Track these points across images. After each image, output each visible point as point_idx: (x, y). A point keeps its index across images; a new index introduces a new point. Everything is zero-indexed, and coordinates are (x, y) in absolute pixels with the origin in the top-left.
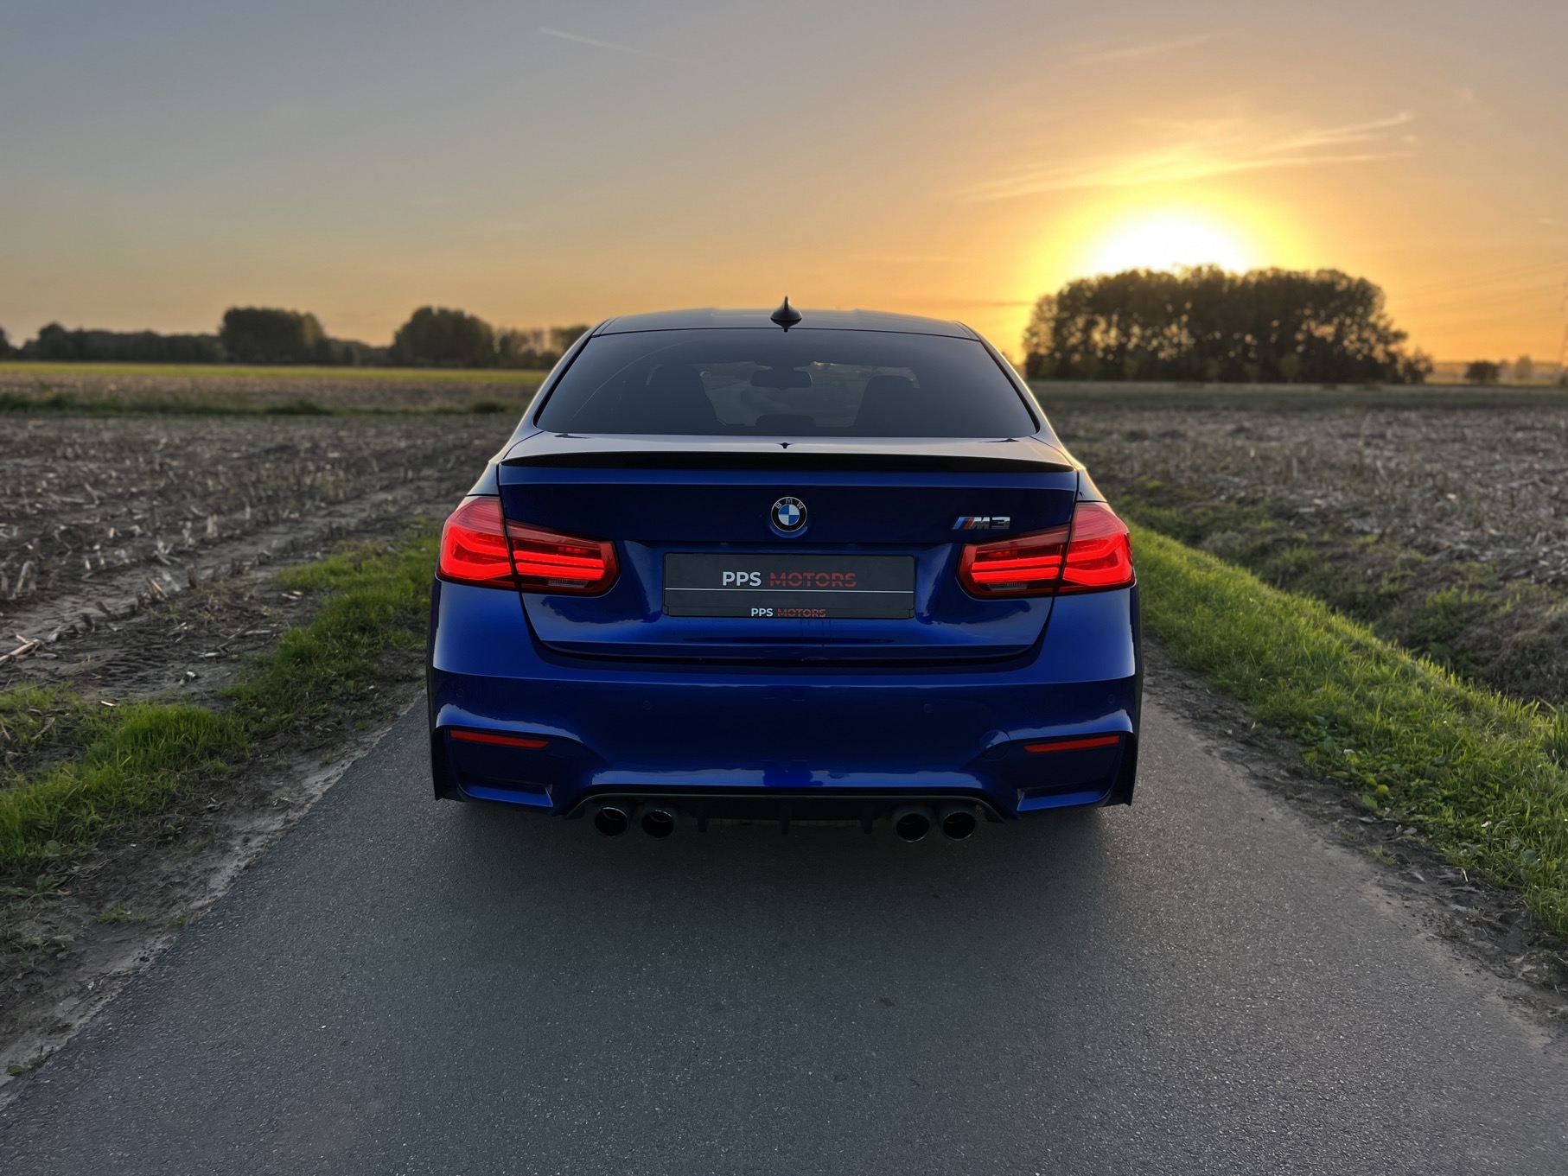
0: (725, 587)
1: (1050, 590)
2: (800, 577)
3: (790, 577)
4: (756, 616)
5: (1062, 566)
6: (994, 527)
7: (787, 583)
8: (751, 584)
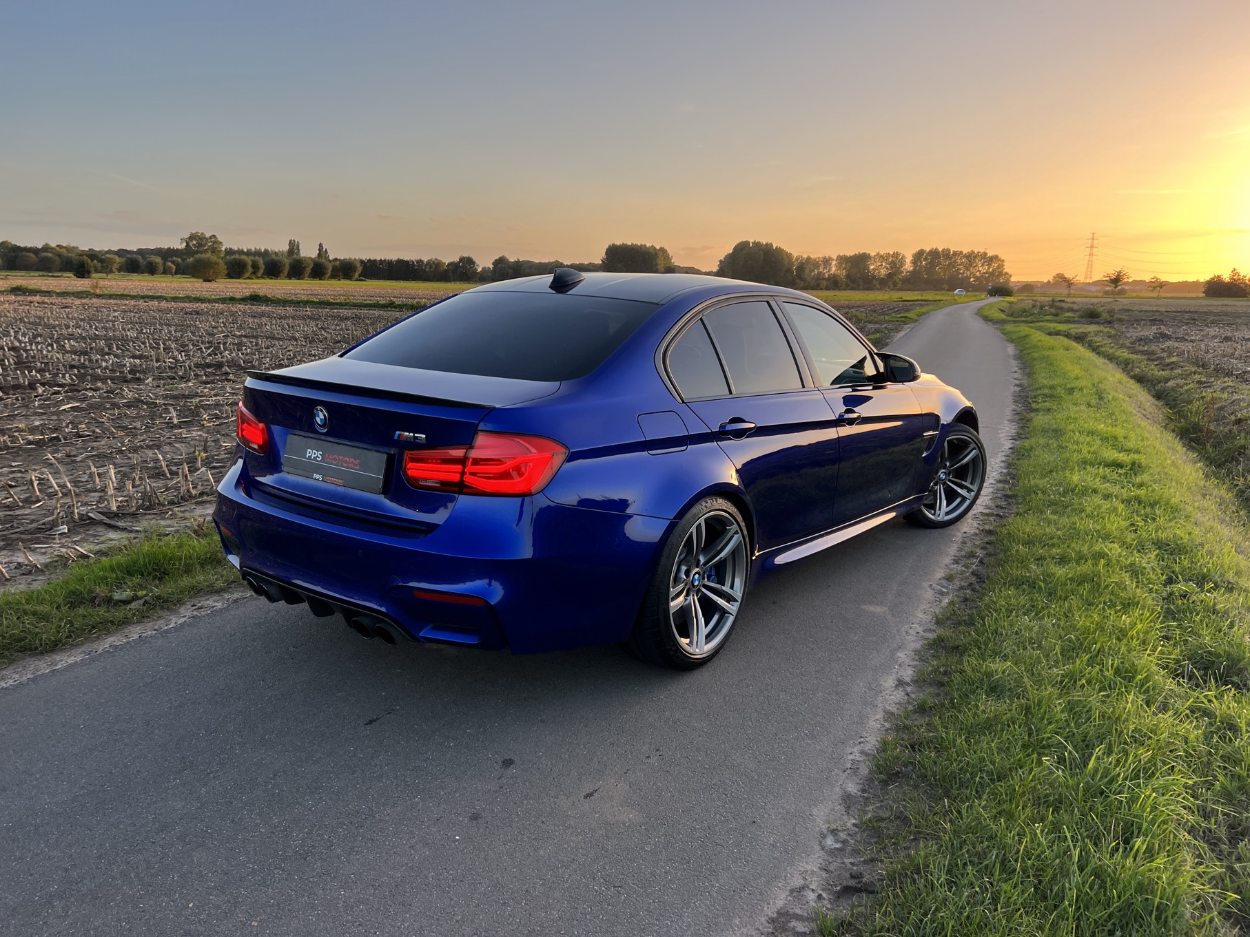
0: (307, 458)
2: (337, 458)
3: (333, 458)
4: (315, 479)
5: (463, 473)
6: (416, 440)
7: (331, 461)
8: (317, 458)
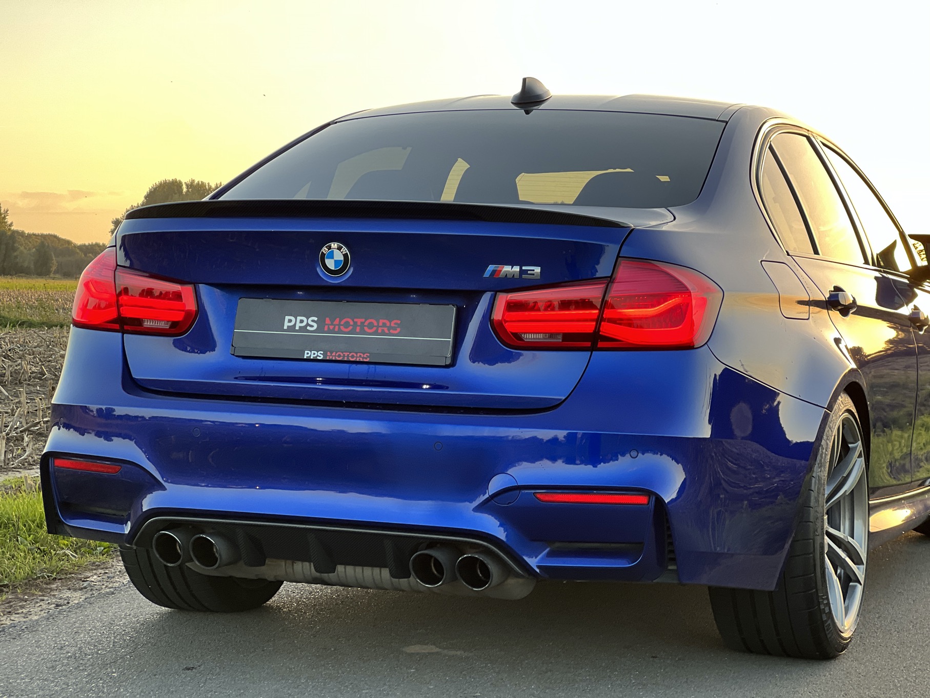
0: (285, 331)
1: (589, 344)
2: (352, 323)
3: (342, 323)
4: (308, 360)
5: (599, 321)
6: (524, 276)
7: (339, 328)
8: (308, 328)
